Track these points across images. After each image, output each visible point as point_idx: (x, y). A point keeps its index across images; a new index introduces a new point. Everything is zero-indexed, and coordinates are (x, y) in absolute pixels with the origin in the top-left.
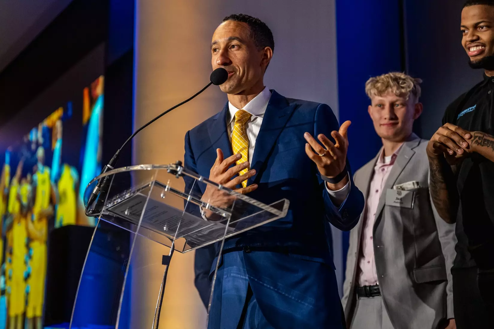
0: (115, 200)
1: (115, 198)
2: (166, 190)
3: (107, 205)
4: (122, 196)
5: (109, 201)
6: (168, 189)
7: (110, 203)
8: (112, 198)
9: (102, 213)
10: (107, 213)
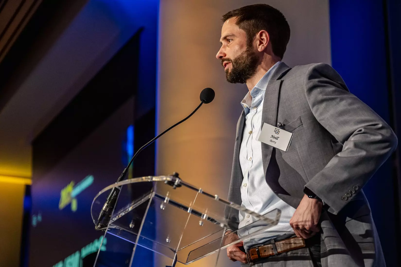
0: (120, 214)
1: (119, 212)
2: (165, 201)
3: (113, 219)
4: (126, 209)
5: (115, 215)
6: (167, 200)
7: (115, 217)
8: (117, 212)
9: (109, 226)
10: (114, 227)
